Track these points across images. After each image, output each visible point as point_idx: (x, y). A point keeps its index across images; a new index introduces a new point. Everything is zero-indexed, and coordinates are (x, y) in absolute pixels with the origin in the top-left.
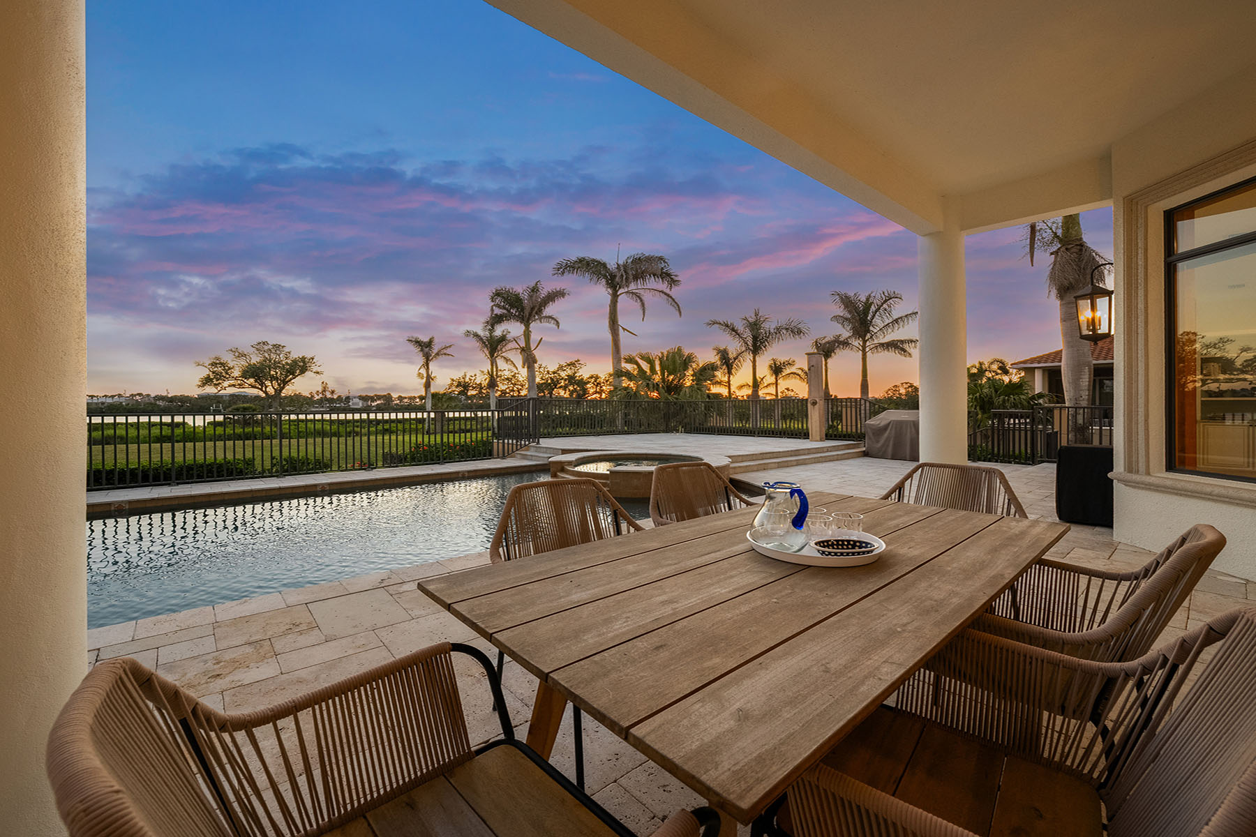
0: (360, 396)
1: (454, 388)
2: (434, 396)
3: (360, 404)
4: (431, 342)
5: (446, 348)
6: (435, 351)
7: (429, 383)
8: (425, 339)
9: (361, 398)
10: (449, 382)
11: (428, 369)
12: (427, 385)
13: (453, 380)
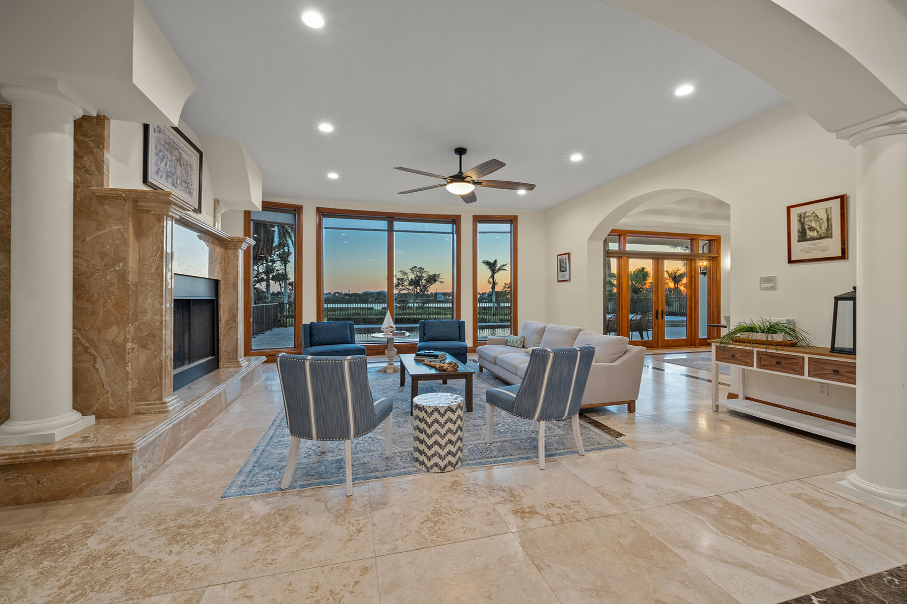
0: (442, 293)
1: (506, 289)
2: (497, 293)
3: (443, 298)
4: (496, 261)
5: (504, 265)
6: (497, 268)
7: (494, 286)
8: (492, 261)
9: (443, 294)
10: (504, 285)
11: (493, 279)
12: (493, 288)
13: (506, 284)
